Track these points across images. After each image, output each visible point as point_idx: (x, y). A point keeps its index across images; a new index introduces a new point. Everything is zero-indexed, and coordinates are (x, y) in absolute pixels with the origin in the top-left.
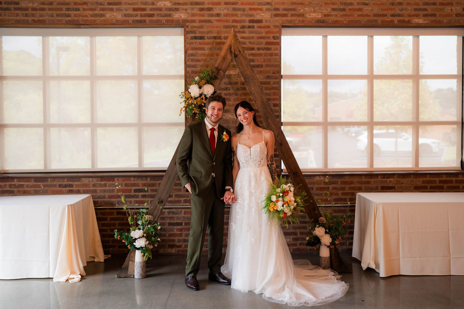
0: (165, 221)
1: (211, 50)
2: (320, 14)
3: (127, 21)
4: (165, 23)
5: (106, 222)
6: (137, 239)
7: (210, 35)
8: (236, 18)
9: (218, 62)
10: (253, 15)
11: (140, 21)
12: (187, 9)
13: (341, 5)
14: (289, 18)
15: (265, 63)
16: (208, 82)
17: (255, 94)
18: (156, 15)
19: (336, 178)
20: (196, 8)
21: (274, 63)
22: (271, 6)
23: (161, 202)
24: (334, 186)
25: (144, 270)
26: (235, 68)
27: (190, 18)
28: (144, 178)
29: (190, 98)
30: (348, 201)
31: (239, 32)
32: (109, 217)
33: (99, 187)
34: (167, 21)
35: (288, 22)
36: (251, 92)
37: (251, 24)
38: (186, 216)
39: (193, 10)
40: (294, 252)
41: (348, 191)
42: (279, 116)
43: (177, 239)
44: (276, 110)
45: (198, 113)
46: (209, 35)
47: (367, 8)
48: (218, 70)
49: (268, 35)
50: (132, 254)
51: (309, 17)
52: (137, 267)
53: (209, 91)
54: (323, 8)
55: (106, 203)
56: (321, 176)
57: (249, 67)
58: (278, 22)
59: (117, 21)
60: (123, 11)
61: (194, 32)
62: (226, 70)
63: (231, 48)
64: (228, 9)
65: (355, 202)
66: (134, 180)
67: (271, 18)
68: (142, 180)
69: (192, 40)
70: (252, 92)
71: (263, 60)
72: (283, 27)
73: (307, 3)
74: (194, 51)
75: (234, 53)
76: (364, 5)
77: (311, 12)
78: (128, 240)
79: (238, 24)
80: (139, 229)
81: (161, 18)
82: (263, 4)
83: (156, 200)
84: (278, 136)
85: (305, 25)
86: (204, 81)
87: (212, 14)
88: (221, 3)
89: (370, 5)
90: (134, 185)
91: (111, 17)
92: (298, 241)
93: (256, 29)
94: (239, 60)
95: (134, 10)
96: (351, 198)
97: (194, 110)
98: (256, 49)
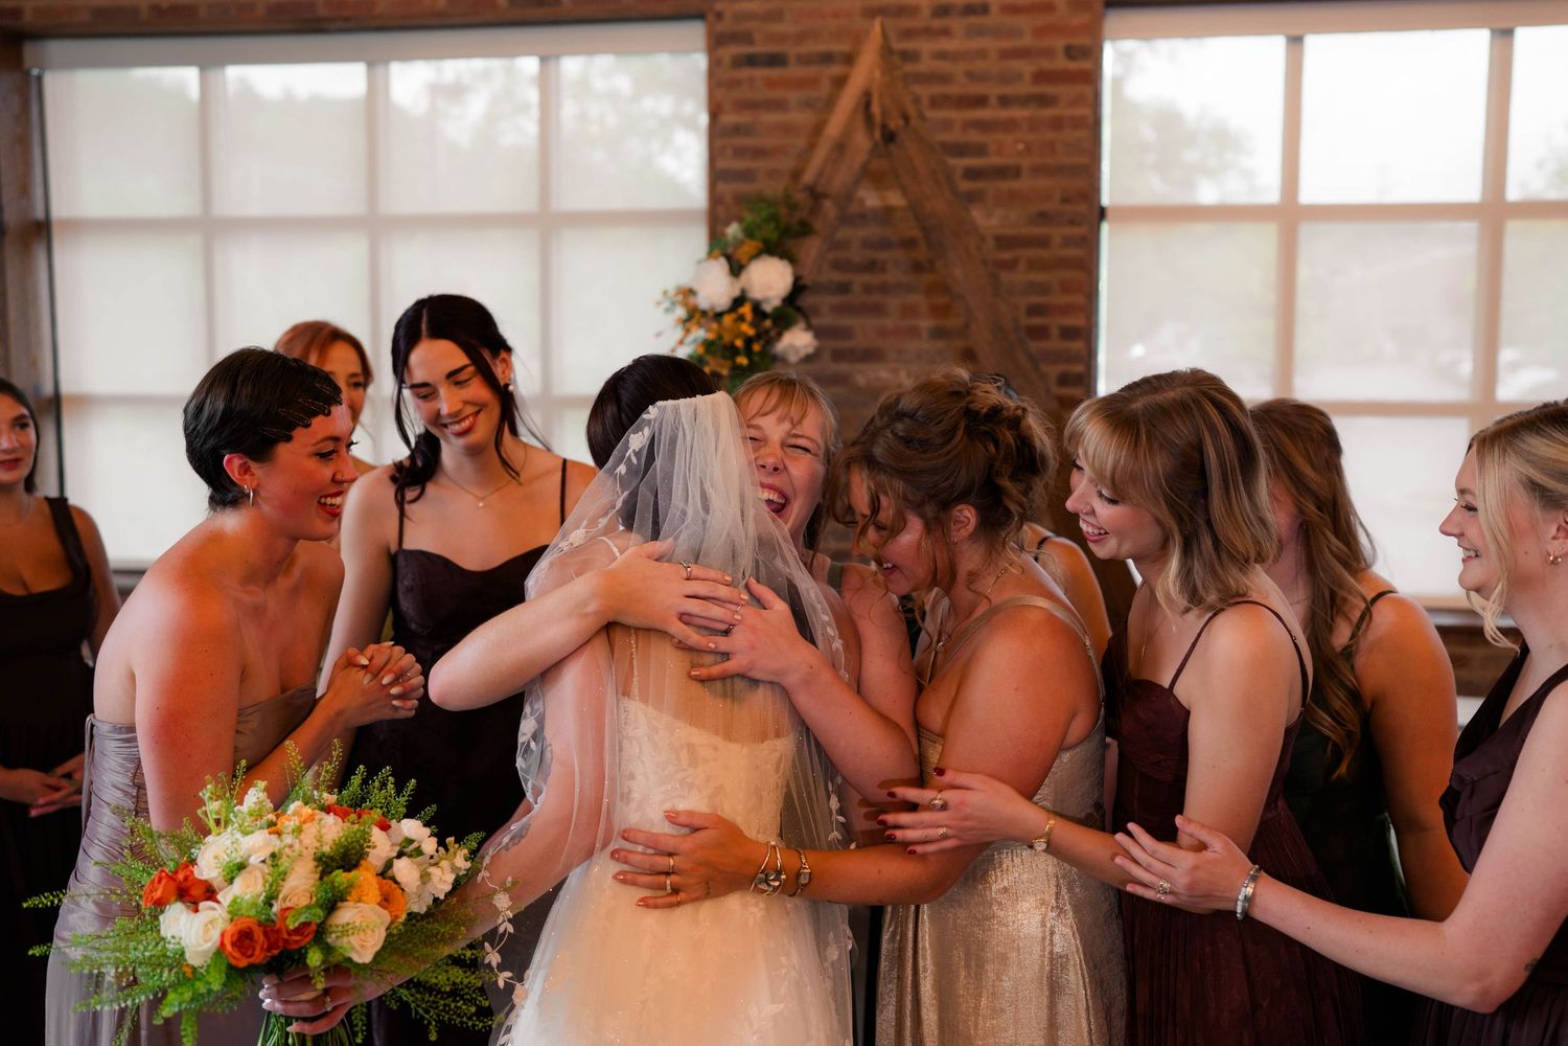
1: (813, 109)
3: (491, 2)
7: (808, 48)
15: (1029, 160)
16: (771, 249)
21: (1067, 161)
29: (696, 316)
44: (1073, 352)
46: (804, 49)
48: (816, 195)
49: (1045, 43)
53: (770, 287)
61: (746, 38)
62: (849, 196)
63: (868, 105)
69: (738, 71)
71: (1021, 146)
72: (1112, 3)
74: (747, 113)
75: (884, 127)
86: (753, 245)
93: (995, 18)
94: (904, 153)
98: (993, 101)
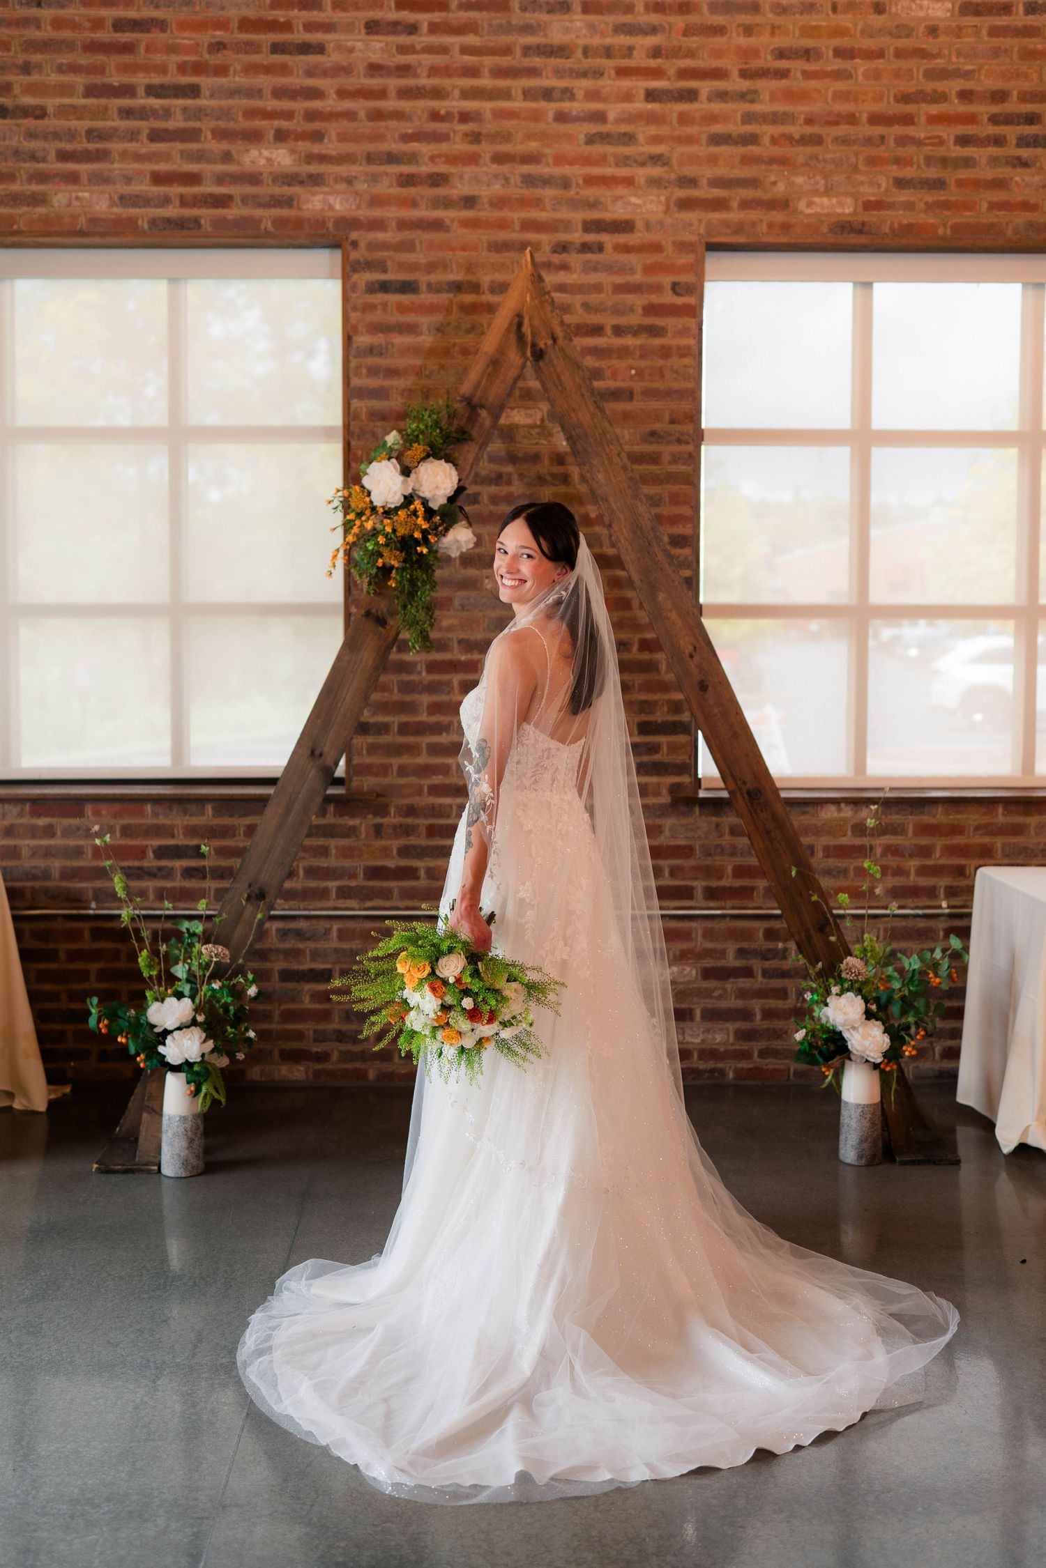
0: (268, 965)
1: (443, 333)
2: (849, 200)
3: (132, 222)
4: (272, 230)
5: (53, 966)
6: (171, 1032)
7: (438, 277)
8: (533, 214)
9: (473, 375)
10: (601, 203)
11: (180, 224)
12: (356, 178)
13: (928, 165)
14: (734, 216)
15: (641, 384)
16: (435, 453)
17: (611, 499)
18: (237, 199)
19: (897, 814)
20: (387, 174)
21: (675, 385)
22: (666, 168)
23: (259, 896)
24: (891, 842)
25: (195, 1146)
26: (530, 403)
27: (365, 213)
28: (193, 807)
29: (368, 512)
30: (942, 895)
31: (548, 265)
32: (63, 947)
33: (26, 838)
34: (279, 223)
35: (728, 231)
36: (592, 491)
37: (591, 238)
38: (346, 946)
39: (376, 181)
40: (740, 1082)
41: (941, 862)
42: (692, 583)
43: (311, 1032)
44: (681, 558)
45: (397, 569)
46: (435, 278)
47: (1026, 178)
48: (473, 406)
49: (654, 279)
50: (152, 1087)
51: (808, 211)
52: (170, 1134)
53: (437, 487)
54: (861, 178)
55: (53, 898)
56: (843, 805)
57: (587, 395)
58: (694, 228)
59: (93, 221)
60: (114, 183)
61: (381, 266)
62: (502, 407)
63: (520, 325)
64: (506, 179)
65: (972, 900)
66: (156, 815)
67: (666, 212)
68: (185, 814)
69: (372, 296)
70: (599, 492)
71: (633, 372)
72: (713, 247)
73: (801, 159)
74: (380, 335)
75: (534, 345)
76: (1014, 166)
77: (816, 192)
78: (136, 1036)
79: (545, 238)
80: (179, 995)
81: (258, 213)
82: (635, 161)
83: (240, 891)
84: (691, 657)
85: (793, 241)
86: (419, 449)
87: (445, 197)
88: (480, 156)
89: (1038, 165)
90: (157, 831)
91: (69, 205)
92: (754, 1043)
93: (609, 256)
94: (552, 369)
95: (158, 179)
96: (951, 887)
97: (381, 556)
98: (608, 331)
